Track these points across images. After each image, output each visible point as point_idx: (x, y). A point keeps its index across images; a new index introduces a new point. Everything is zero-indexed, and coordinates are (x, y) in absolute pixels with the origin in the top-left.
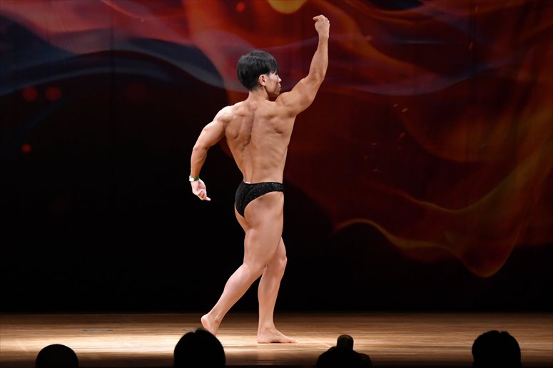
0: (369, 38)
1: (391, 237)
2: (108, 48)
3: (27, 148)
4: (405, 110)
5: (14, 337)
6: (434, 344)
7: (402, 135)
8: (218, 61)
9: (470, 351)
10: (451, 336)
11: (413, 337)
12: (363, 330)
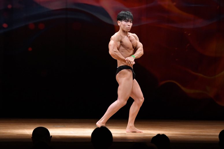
0: (175, 4)
1: (183, 88)
2: (64, 7)
3: (30, 49)
4: (189, 34)
5: (24, 128)
6: (202, 134)
7: (188, 45)
8: (111, 13)
9: (218, 137)
10: (208, 130)
11: (192, 130)
12: (171, 128)
